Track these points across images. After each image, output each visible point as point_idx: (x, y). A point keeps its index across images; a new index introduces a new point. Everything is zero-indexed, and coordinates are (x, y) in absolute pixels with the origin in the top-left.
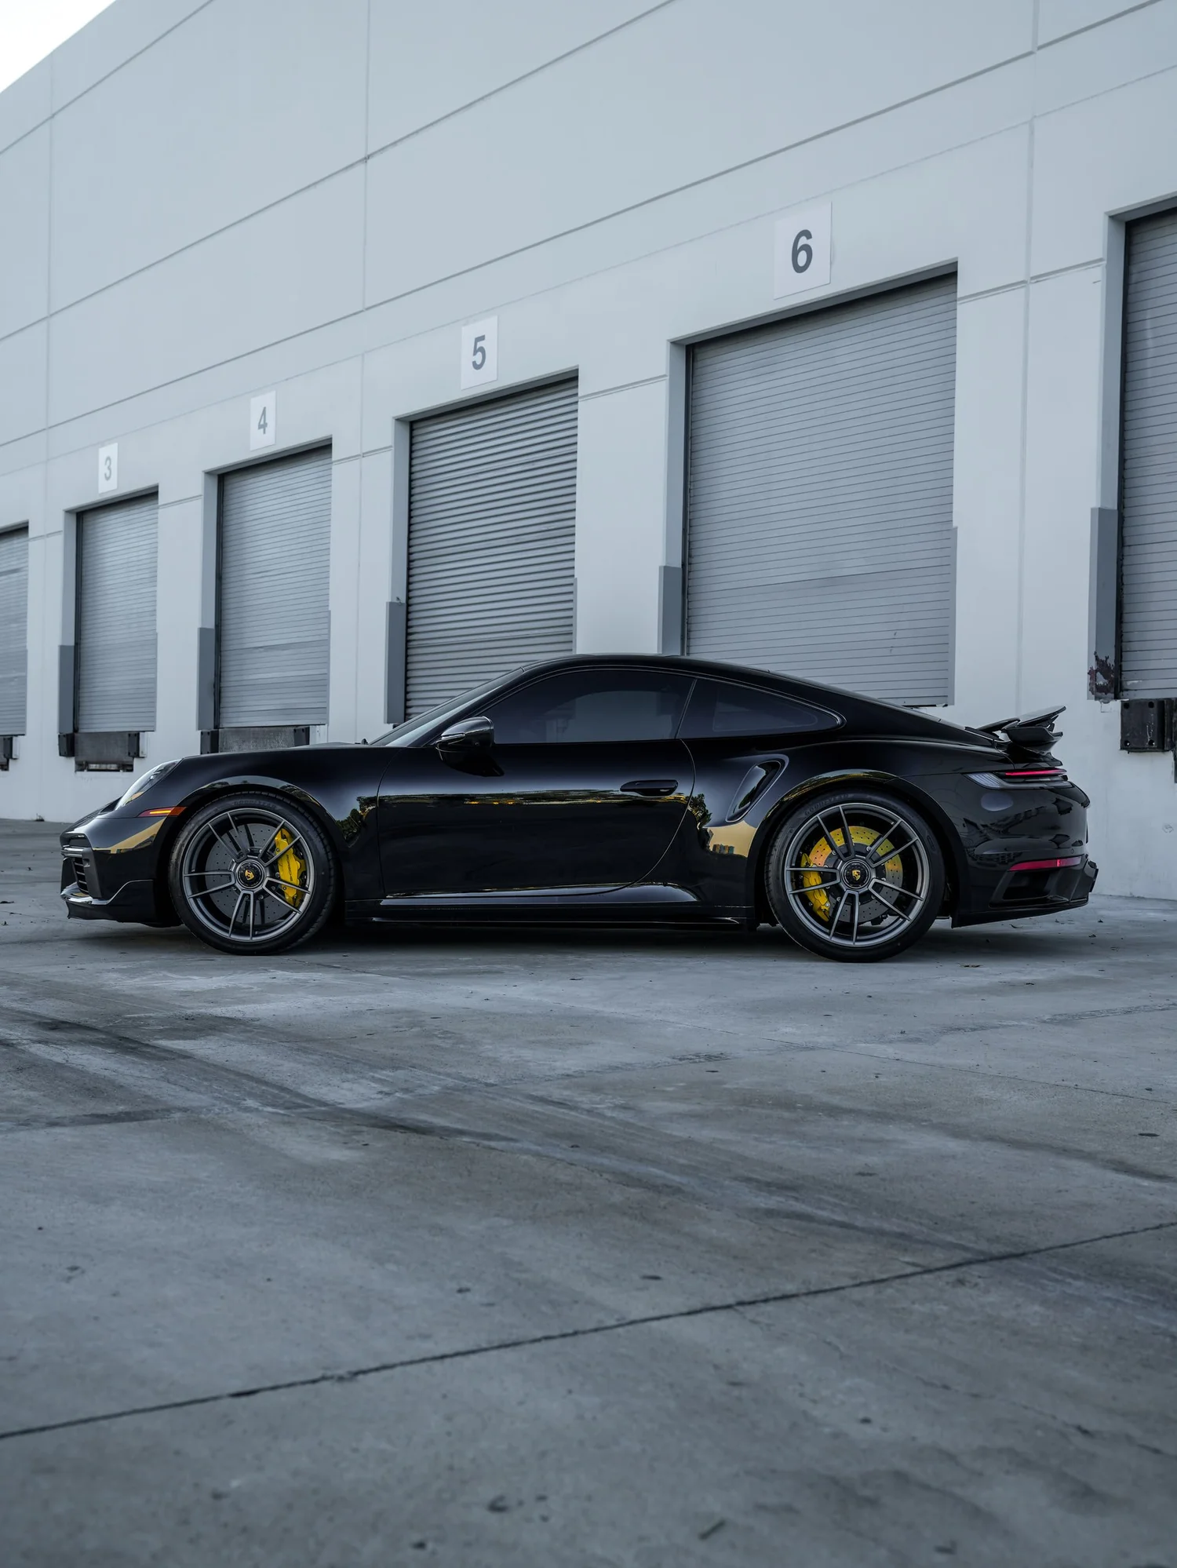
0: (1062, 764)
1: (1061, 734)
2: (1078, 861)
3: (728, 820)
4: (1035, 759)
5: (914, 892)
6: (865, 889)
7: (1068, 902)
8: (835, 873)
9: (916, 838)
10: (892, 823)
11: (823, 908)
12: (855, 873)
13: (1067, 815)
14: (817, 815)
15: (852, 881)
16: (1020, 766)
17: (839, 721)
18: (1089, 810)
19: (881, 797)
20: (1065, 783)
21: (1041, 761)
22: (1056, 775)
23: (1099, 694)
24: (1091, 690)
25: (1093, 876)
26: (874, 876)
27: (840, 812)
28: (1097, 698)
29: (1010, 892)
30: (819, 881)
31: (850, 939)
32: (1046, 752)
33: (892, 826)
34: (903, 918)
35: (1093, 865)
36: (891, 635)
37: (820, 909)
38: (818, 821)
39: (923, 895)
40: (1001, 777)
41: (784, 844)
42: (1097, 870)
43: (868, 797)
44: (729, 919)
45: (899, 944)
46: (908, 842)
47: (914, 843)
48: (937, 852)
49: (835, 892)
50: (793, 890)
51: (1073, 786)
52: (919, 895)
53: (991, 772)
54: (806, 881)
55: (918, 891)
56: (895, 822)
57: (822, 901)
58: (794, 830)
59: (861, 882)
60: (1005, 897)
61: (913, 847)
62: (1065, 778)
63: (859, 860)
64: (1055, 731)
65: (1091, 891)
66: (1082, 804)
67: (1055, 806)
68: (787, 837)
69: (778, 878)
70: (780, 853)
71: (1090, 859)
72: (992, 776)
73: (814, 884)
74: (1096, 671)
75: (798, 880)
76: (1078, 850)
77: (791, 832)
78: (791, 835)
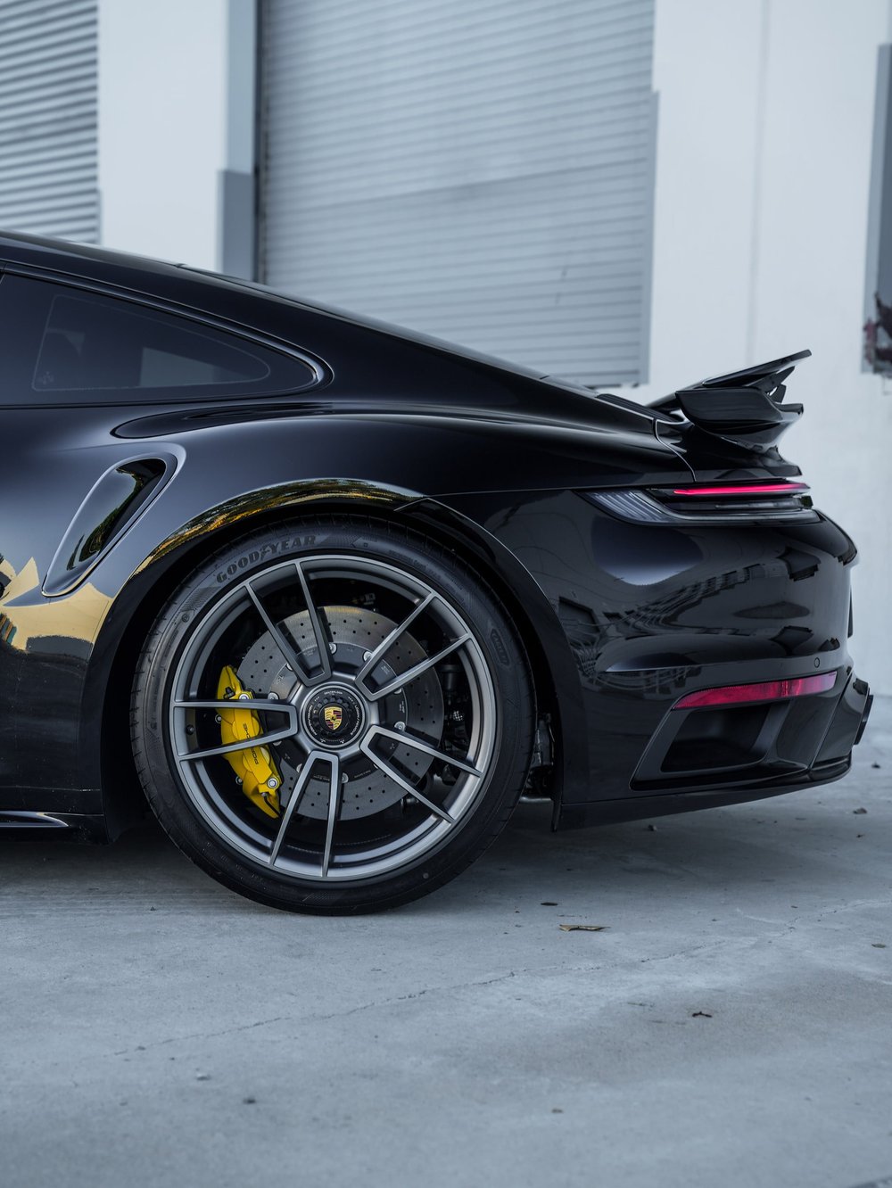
0: (799, 473)
1: (799, 409)
2: (827, 684)
3: (48, 590)
4: (745, 461)
5: (463, 759)
6: (354, 750)
7: (807, 772)
8: (286, 715)
9: (466, 635)
10: (417, 601)
11: (263, 789)
12: (329, 712)
13: (808, 581)
14: (246, 583)
15: (323, 731)
16: (711, 476)
17: (318, 375)
18: (855, 573)
19: (390, 541)
20: (806, 514)
21: (755, 467)
22: (788, 496)
23: (881, 364)
24: (867, 357)
25: (861, 710)
26: (374, 719)
27: (296, 575)
28: (877, 370)
29: (679, 753)
30: (253, 727)
31: (315, 861)
32: (767, 446)
33: (414, 607)
34: (437, 815)
35: (862, 688)
36: (557, 275)
37: (256, 791)
38: (247, 596)
39: (481, 766)
40: (662, 500)
41: (169, 646)
42: (870, 699)
43: (360, 541)
44: (41, 815)
45: (426, 876)
46: (451, 644)
47: (464, 647)
48: (514, 667)
49: (287, 754)
50: (191, 752)
51: (822, 517)
52: (472, 764)
53: (642, 489)
54: (225, 729)
55: (471, 755)
56: (422, 598)
57: (259, 775)
58: (192, 615)
59: (345, 733)
60: (664, 768)
61: (462, 654)
62: (807, 502)
63: (344, 682)
64: (787, 400)
65: (857, 742)
66: (840, 558)
67: (783, 564)
68: (175, 633)
69: (155, 726)
70: (160, 667)
71: (859, 673)
72: (641, 496)
73: (243, 736)
74: (877, 325)
75: (206, 729)
76: (830, 660)
77: (184, 620)
78: (186, 626)
